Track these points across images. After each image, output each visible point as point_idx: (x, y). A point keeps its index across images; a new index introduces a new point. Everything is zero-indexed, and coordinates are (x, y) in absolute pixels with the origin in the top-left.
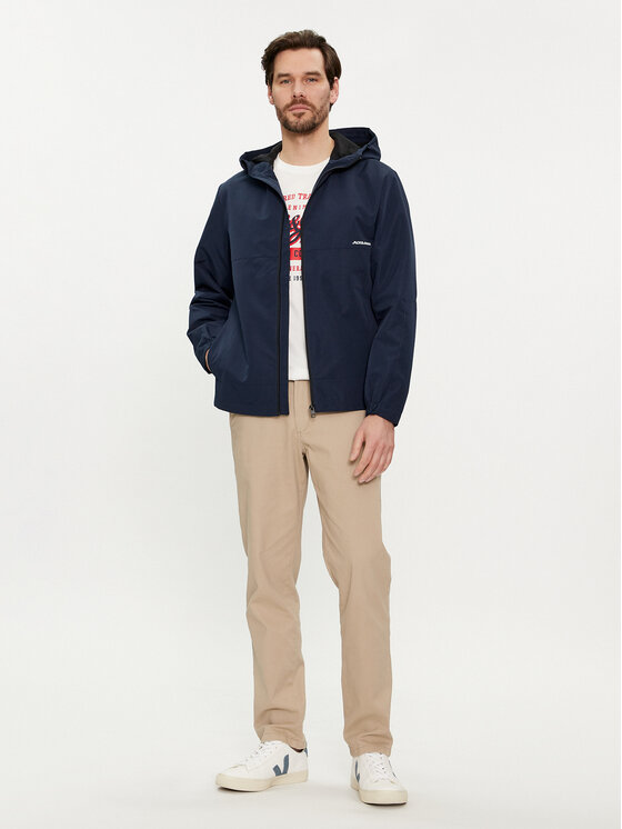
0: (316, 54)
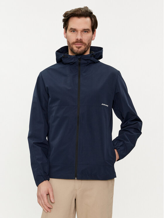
0: (88, 19)
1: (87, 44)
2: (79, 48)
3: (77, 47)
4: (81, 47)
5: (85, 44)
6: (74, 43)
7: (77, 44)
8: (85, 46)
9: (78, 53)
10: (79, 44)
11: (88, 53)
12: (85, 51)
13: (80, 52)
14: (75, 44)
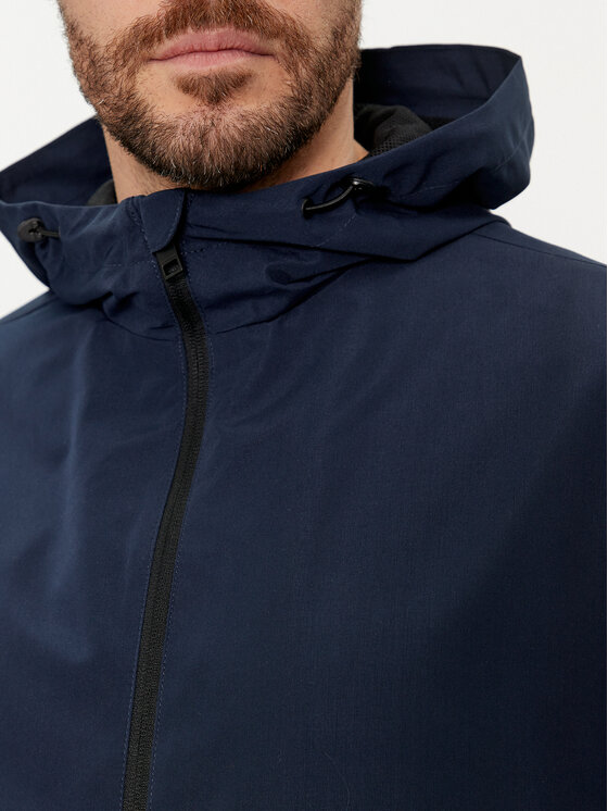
1: (322, 41)
2: (218, 92)
3: (188, 87)
4: (240, 82)
5: (296, 41)
6: (144, 41)
7: (187, 37)
8: (291, 67)
9: (215, 158)
10: (212, 36)
11: (341, 150)
12: (302, 135)
13: (240, 149)
14: (168, 45)
